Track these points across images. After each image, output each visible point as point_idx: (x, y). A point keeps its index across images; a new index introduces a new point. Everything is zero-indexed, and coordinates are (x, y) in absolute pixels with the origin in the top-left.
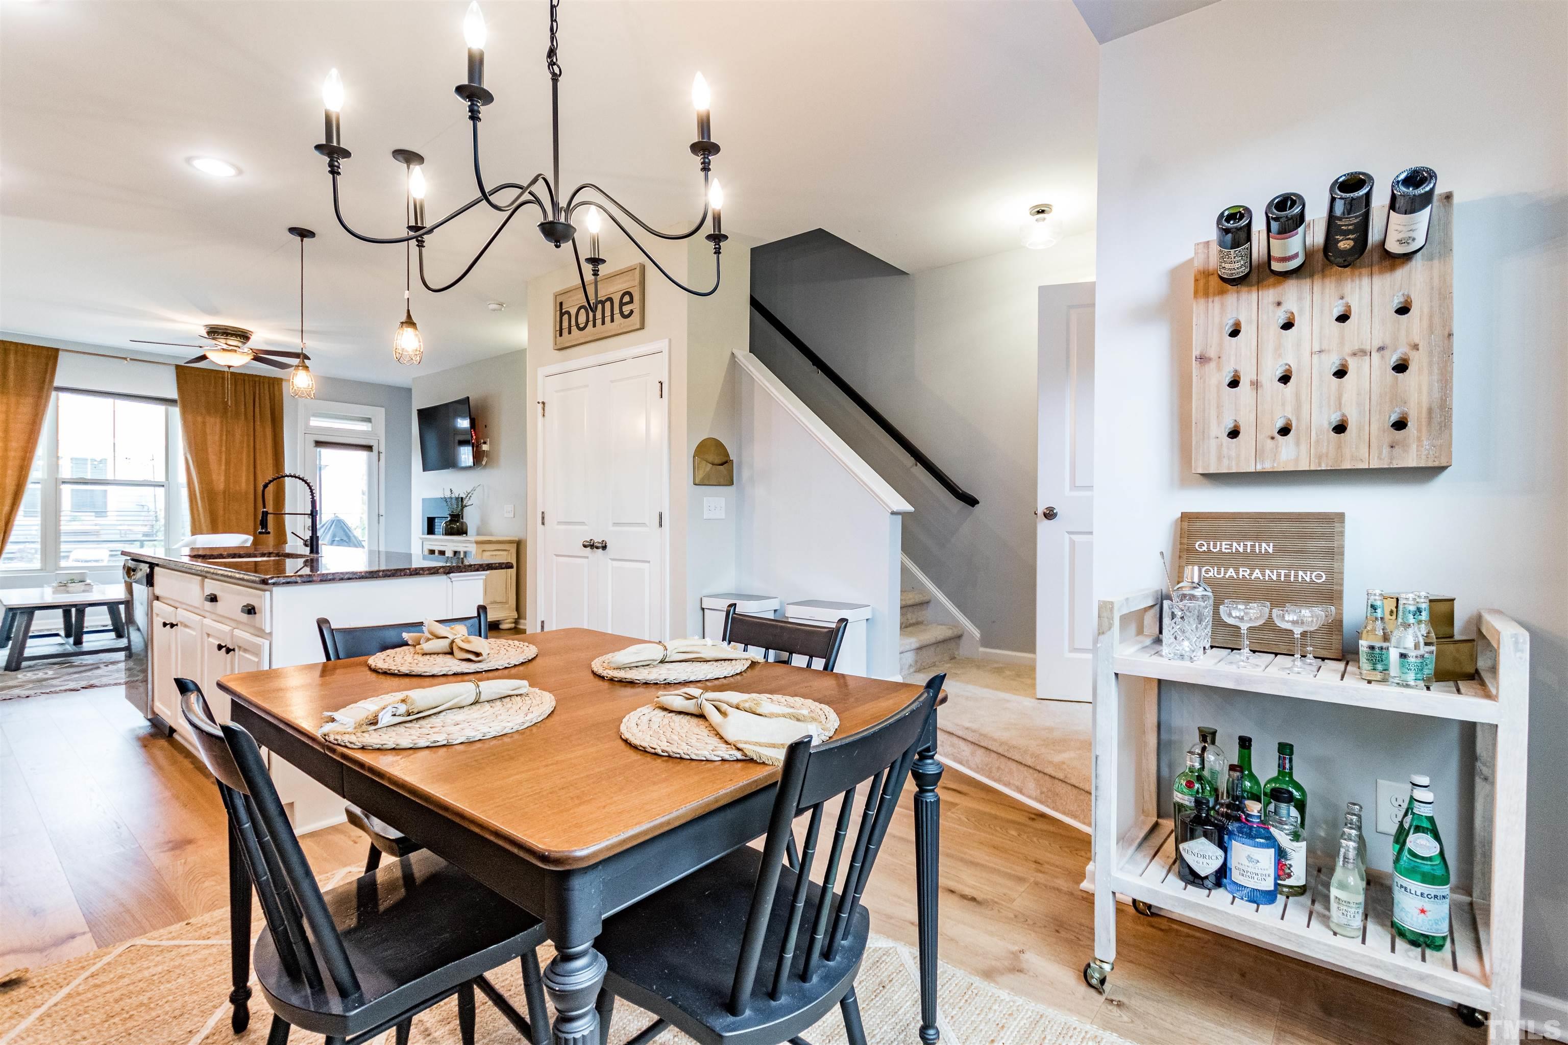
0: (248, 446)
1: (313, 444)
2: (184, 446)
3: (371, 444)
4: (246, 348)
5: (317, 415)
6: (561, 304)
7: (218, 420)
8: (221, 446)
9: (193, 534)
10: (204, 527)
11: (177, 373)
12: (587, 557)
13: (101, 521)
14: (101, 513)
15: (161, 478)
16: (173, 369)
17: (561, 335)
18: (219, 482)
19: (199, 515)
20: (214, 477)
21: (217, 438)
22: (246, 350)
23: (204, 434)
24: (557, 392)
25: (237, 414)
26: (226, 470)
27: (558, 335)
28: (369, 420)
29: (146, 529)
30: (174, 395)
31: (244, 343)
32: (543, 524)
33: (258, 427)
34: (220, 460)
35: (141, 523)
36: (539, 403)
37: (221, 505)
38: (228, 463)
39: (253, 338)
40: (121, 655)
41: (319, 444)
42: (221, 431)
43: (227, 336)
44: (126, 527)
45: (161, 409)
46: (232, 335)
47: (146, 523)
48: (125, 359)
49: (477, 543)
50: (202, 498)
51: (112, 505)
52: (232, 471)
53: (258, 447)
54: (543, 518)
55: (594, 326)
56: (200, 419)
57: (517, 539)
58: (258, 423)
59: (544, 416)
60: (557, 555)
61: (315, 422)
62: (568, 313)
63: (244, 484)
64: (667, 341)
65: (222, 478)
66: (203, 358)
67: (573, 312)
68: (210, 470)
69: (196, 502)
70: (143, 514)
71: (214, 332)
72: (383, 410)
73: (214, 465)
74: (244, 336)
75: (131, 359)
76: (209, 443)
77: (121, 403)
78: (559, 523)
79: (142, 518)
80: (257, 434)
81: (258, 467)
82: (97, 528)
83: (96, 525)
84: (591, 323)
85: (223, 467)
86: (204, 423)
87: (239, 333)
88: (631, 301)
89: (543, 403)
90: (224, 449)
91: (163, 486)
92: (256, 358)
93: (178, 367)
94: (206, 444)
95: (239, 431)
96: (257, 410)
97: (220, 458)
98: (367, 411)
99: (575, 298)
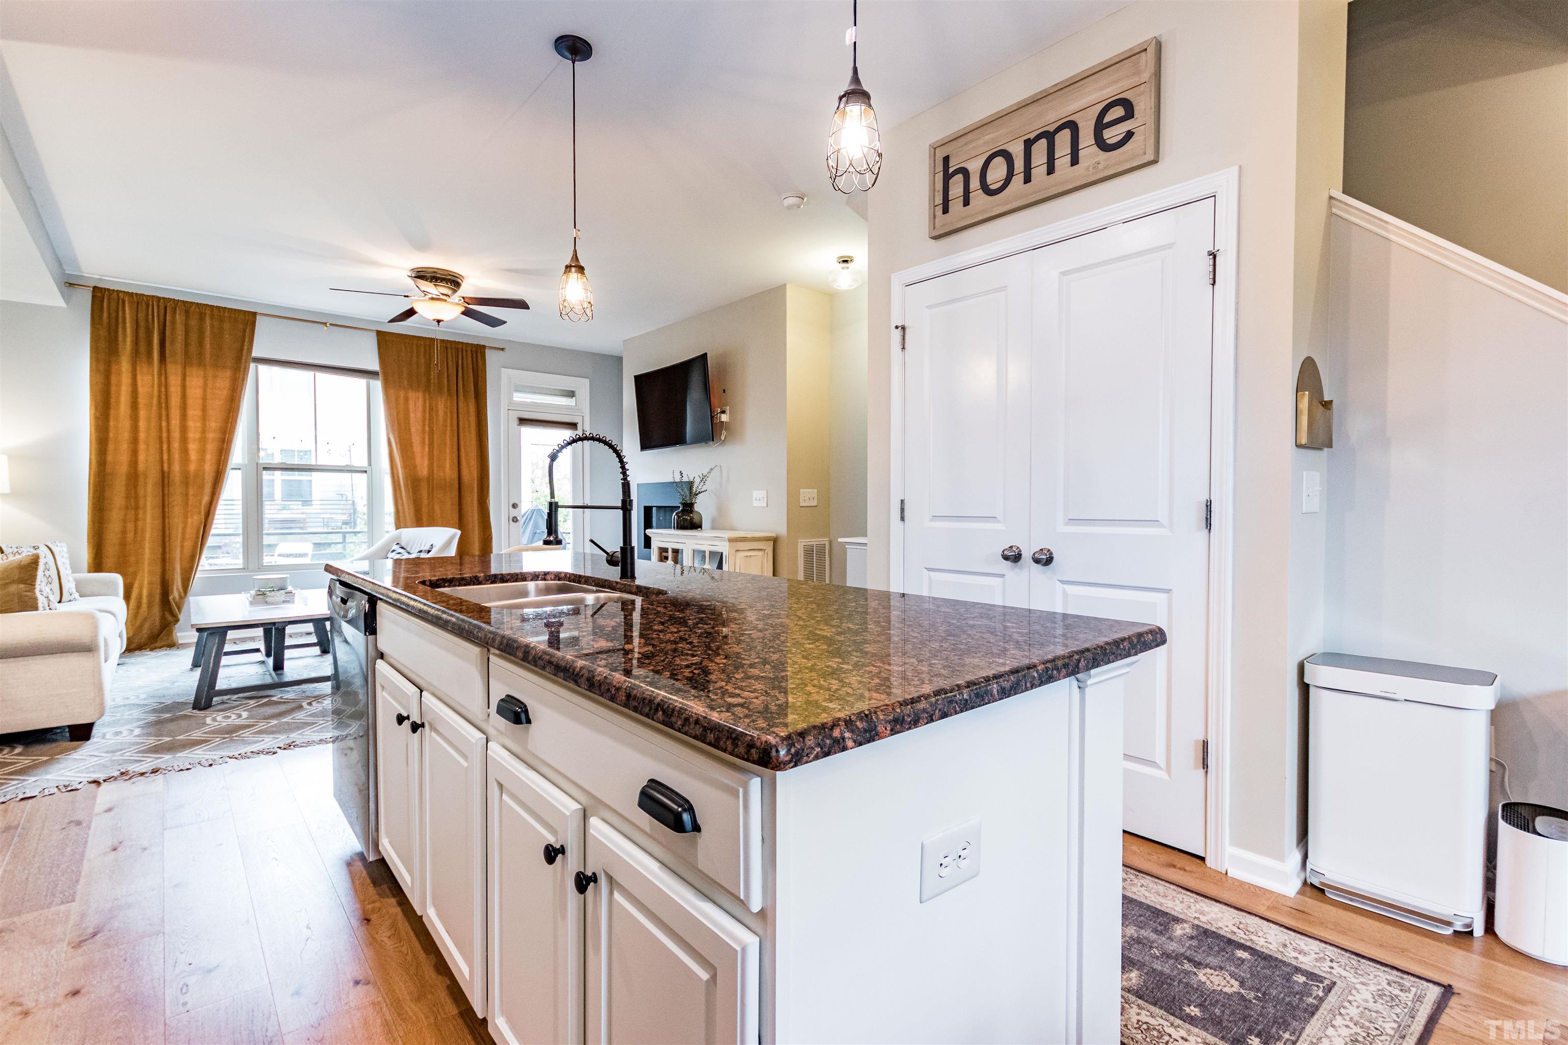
0: (452, 425)
1: (517, 422)
2: (387, 425)
3: (576, 421)
4: (456, 298)
5: (520, 389)
6: (946, 160)
7: (420, 395)
8: (424, 425)
9: (398, 527)
10: (409, 521)
11: (378, 340)
12: (1003, 576)
13: (307, 509)
14: (307, 502)
15: (363, 463)
16: (374, 334)
17: (946, 211)
18: (423, 470)
19: (403, 506)
20: (418, 460)
21: (419, 415)
22: (457, 300)
23: (407, 411)
24: (929, 307)
25: (440, 390)
26: (429, 452)
27: (939, 210)
28: (571, 394)
29: (345, 517)
30: (375, 366)
31: (455, 291)
32: (902, 519)
33: (461, 405)
34: (423, 442)
35: (340, 511)
36: (897, 327)
37: (424, 493)
38: (431, 444)
39: (464, 286)
40: (327, 687)
41: (523, 421)
42: (424, 406)
43: (436, 281)
44: (328, 516)
45: (360, 383)
46: (442, 280)
47: (344, 512)
48: (325, 324)
49: (731, 540)
50: (406, 485)
51: (316, 495)
52: (435, 453)
53: (461, 424)
54: (902, 510)
55: (1027, 180)
56: (402, 394)
57: (774, 535)
58: (461, 398)
59: (903, 348)
60: (929, 569)
61: (518, 397)
62: (965, 172)
63: (448, 471)
64: (1235, 169)
65: (426, 463)
66: (411, 312)
67: (974, 167)
68: (414, 453)
69: (400, 489)
70: (342, 502)
71: (421, 275)
72: (587, 381)
73: (417, 448)
74: (453, 282)
75: (331, 324)
76: (412, 421)
77: (322, 376)
78: (935, 517)
79: (341, 507)
80: (460, 410)
81: (462, 450)
82: (303, 516)
83: (303, 513)
84: (1018, 179)
85: (427, 449)
86: (406, 400)
87: (449, 277)
88: (1130, 114)
89: (903, 328)
90: (427, 429)
91: (366, 472)
92: (467, 313)
93: (379, 333)
94: (409, 423)
95: (442, 405)
96: (460, 383)
97: (424, 439)
98: (568, 383)
99: (981, 141)
